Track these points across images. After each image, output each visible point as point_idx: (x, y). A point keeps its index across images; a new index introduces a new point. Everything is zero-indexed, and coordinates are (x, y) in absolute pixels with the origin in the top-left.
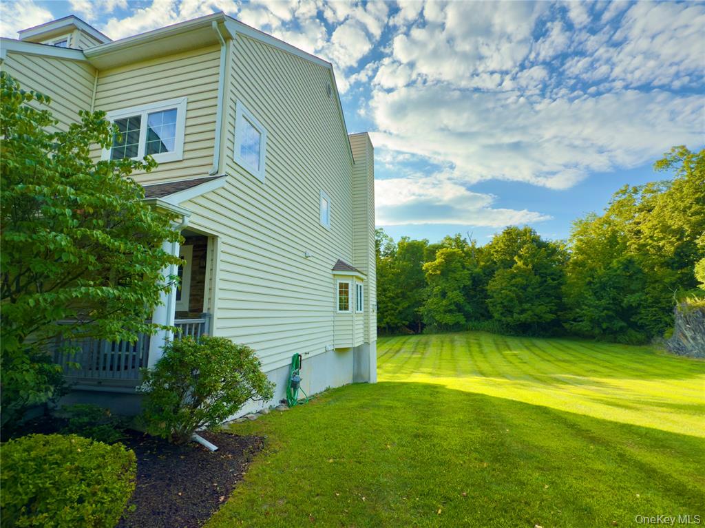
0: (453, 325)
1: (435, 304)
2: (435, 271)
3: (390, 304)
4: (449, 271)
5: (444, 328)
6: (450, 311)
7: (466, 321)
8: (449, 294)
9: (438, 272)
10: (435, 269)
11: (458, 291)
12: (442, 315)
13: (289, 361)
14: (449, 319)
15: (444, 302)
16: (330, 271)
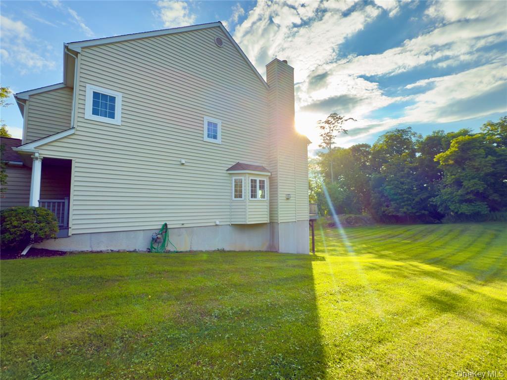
0: (470, 215)
1: (449, 194)
2: (448, 161)
3: (405, 196)
4: (466, 159)
5: (461, 218)
6: (469, 201)
7: (490, 211)
8: (465, 183)
9: (451, 162)
10: (447, 159)
11: (476, 180)
12: (458, 205)
13: (160, 227)
14: (465, 208)
15: (460, 192)
16: (225, 172)
